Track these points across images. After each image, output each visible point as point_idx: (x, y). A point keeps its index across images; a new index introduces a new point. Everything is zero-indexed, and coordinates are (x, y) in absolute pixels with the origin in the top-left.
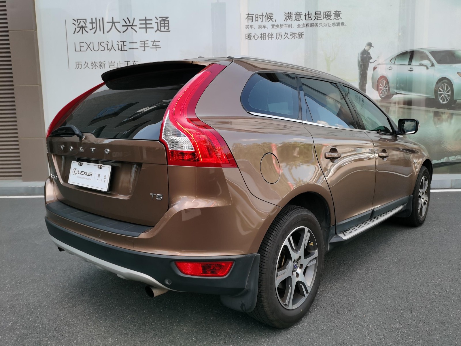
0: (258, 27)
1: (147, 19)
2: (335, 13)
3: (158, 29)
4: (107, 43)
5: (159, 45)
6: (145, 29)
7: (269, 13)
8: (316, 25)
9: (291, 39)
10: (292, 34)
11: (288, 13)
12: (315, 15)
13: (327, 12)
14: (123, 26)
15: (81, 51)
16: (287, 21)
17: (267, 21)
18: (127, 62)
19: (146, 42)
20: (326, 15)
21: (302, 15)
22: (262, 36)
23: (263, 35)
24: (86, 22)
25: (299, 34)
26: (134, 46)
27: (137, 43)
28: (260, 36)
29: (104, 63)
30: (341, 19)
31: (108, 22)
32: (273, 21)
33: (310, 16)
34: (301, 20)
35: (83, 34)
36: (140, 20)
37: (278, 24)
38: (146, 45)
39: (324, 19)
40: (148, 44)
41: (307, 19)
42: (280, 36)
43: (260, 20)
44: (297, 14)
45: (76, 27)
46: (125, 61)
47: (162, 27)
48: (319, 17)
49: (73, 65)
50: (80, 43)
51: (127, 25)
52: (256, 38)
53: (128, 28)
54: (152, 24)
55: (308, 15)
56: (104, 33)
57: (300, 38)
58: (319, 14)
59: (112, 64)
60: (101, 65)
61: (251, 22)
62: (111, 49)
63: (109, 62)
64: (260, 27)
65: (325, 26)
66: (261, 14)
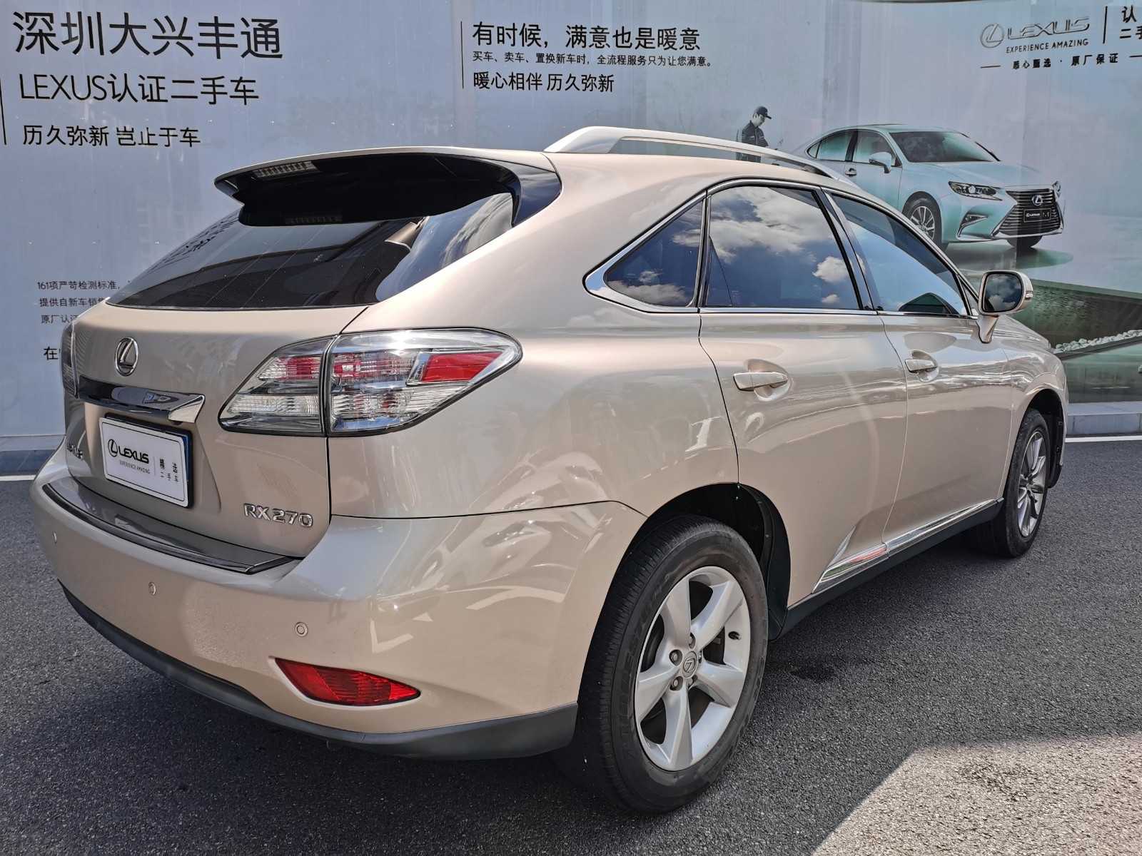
0: (505, 57)
1: (220, 22)
2: (684, 33)
3: (249, 51)
4: (112, 79)
5: (253, 91)
6: (215, 49)
7: (530, 26)
8: (642, 59)
9: (583, 91)
10: (584, 78)
11: (576, 27)
12: (638, 37)
13: (665, 30)
14: (155, 37)
15: (38, 97)
16: (573, 47)
17: (526, 44)
18: (168, 129)
19: (217, 82)
20: (664, 37)
21: (608, 33)
22: (515, 79)
23: (518, 78)
24: (52, 21)
25: (603, 79)
26: (186, 89)
27: (193, 82)
28: (509, 80)
29: (104, 131)
30: (699, 48)
31: (112, 26)
32: (540, 46)
33: (626, 37)
34: (606, 46)
35: (43, 52)
36: (201, 24)
37: (552, 53)
38: (218, 89)
39: (659, 46)
40: (223, 86)
41: (620, 44)
42: (558, 82)
43: (508, 41)
44: (597, 32)
45: (25, 35)
46: (161, 129)
47: (258, 45)
48: (647, 41)
49: (16, 132)
50: (35, 76)
51: (165, 35)
52: (499, 85)
53: (168, 43)
54: (232, 35)
55: (621, 35)
56: (102, 53)
57: (605, 89)
58: (649, 34)
59: (126, 135)
60: (97, 135)
61: (488, 44)
62: (122, 94)
63: (117, 129)
64: (509, 59)
65: (662, 63)
66: (512, 27)
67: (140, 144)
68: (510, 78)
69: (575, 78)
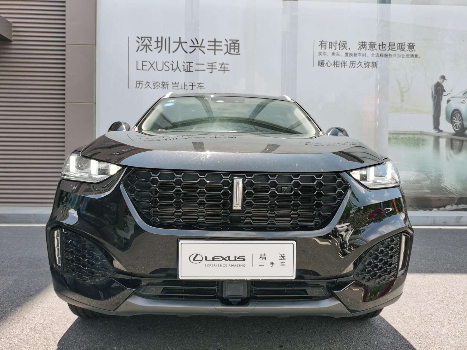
0: (332, 54)
1: (216, 40)
2: (409, 44)
3: (227, 52)
4: (172, 63)
5: (227, 68)
6: (213, 51)
7: (343, 41)
8: (390, 55)
9: (365, 68)
10: (365, 63)
11: (362, 42)
12: (389, 46)
13: (401, 43)
14: (190, 46)
15: (143, 70)
16: (361, 50)
17: (341, 49)
18: (192, 83)
19: (213, 64)
20: (400, 46)
21: (376, 45)
22: (336, 63)
23: (337, 63)
24: (151, 40)
25: (373, 63)
26: (200, 67)
27: (204, 64)
28: (333, 64)
29: (167, 83)
30: (415, 51)
31: (174, 42)
32: (347, 50)
33: (384, 46)
34: (375, 50)
35: (146, 52)
36: (209, 41)
37: (352, 52)
38: (213, 67)
39: (398, 50)
40: (216, 66)
41: (381, 49)
43: (333, 48)
44: (371, 44)
45: (140, 45)
46: (190, 83)
47: (231, 50)
48: (393, 48)
49: (133, 84)
50: (143, 62)
51: (195, 46)
52: (329, 65)
53: (195, 49)
54: (221, 46)
55: (382, 45)
56: (169, 52)
57: (374, 67)
58: (393, 45)
59: (176, 84)
60: (164, 85)
61: (325, 49)
62: (176, 68)
63: (173, 83)
64: (334, 55)
65: (399, 57)
66: (335, 42)
67: (181, 89)
68: (333, 63)
69: (361, 63)
